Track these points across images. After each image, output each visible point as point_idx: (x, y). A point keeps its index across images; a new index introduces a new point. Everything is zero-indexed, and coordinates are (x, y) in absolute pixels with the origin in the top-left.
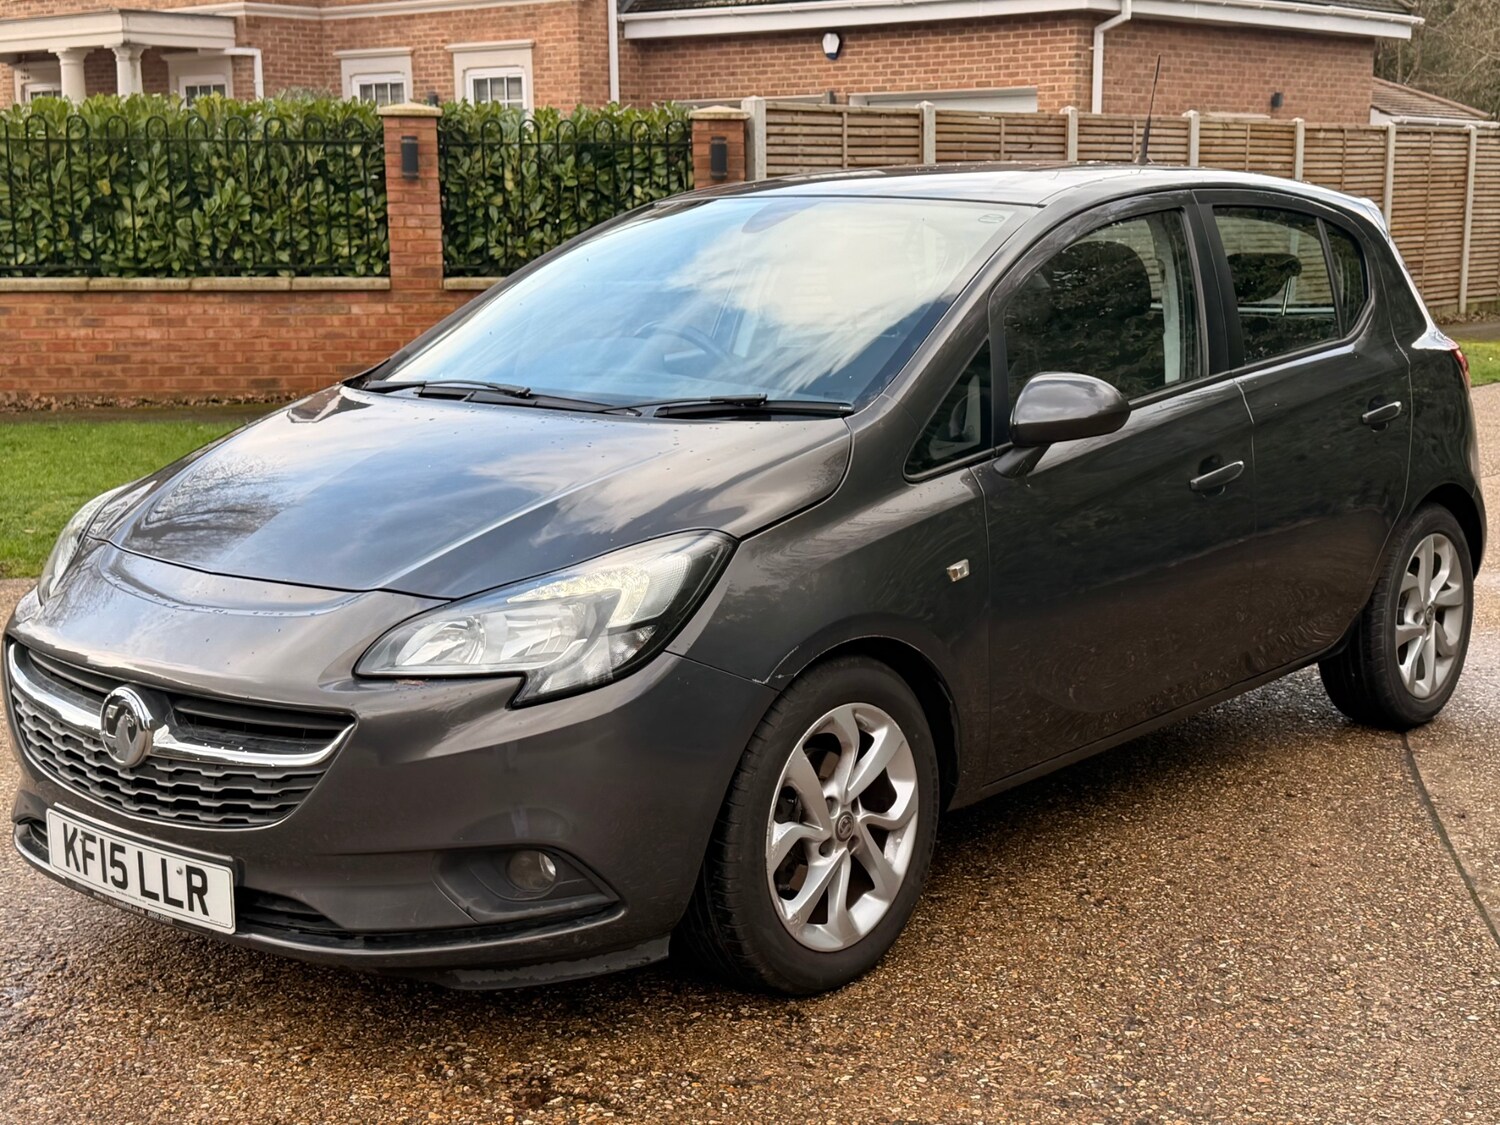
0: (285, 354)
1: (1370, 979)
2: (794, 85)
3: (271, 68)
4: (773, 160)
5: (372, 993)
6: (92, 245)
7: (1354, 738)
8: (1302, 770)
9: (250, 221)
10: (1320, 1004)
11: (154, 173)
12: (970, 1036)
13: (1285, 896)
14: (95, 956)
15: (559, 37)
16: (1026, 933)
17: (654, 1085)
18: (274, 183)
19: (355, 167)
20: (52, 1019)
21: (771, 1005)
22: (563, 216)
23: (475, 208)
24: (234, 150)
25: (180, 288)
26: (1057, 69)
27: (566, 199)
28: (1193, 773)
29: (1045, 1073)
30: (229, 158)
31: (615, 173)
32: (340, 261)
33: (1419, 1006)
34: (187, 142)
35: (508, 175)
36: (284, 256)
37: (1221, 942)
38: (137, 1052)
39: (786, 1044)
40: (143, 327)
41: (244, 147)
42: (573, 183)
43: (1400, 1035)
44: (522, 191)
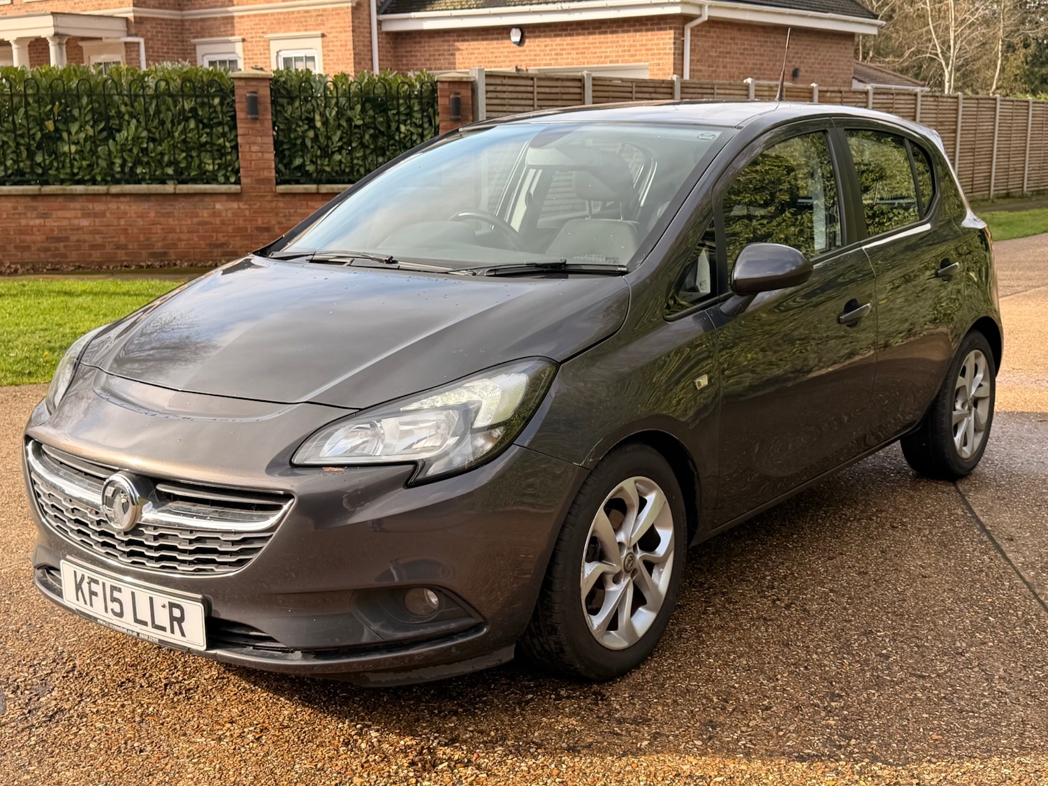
0: (171, 235)
1: (987, 659)
2: (492, 62)
3: (151, 50)
4: (490, 108)
5: (297, 685)
6: (43, 164)
7: (923, 486)
8: (897, 509)
9: (147, 147)
10: (958, 679)
11: (83, 116)
12: (724, 709)
13: (912, 600)
14: (95, 660)
15: (339, 30)
16: (744, 630)
17: (510, 751)
18: (162, 123)
19: (215, 112)
20: (70, 709)
21: (581, 688)
22: (354, 145)
23: (296, 139)
24: (135, 101)
25: (101, 192)
26: (661, 52)
27: (356, 133)
28: (826, 512)
29: (784, 735)
30: (132, 106)
31: (388, 117)
32: (207, 174)
33: (1026, 679)
34: (104, 95)
35: (317, 117)
36: (170, 171)
37: (879, 634)
38: (134, 734)
39: (598, 717)
40: (78, 218)
41: (142, 99)
42: (360, 122)
43: (1019, 700)
44: (327, 128)
